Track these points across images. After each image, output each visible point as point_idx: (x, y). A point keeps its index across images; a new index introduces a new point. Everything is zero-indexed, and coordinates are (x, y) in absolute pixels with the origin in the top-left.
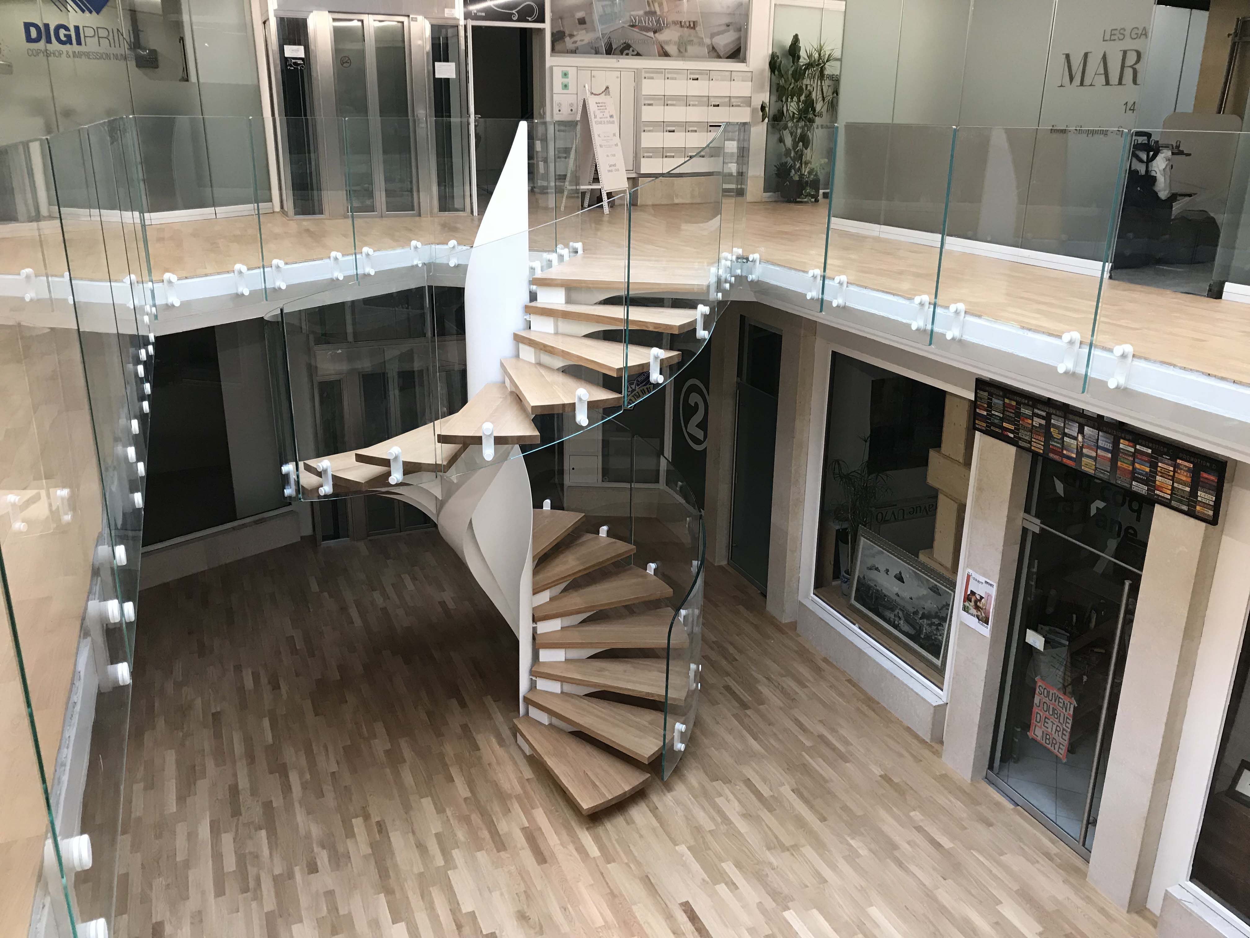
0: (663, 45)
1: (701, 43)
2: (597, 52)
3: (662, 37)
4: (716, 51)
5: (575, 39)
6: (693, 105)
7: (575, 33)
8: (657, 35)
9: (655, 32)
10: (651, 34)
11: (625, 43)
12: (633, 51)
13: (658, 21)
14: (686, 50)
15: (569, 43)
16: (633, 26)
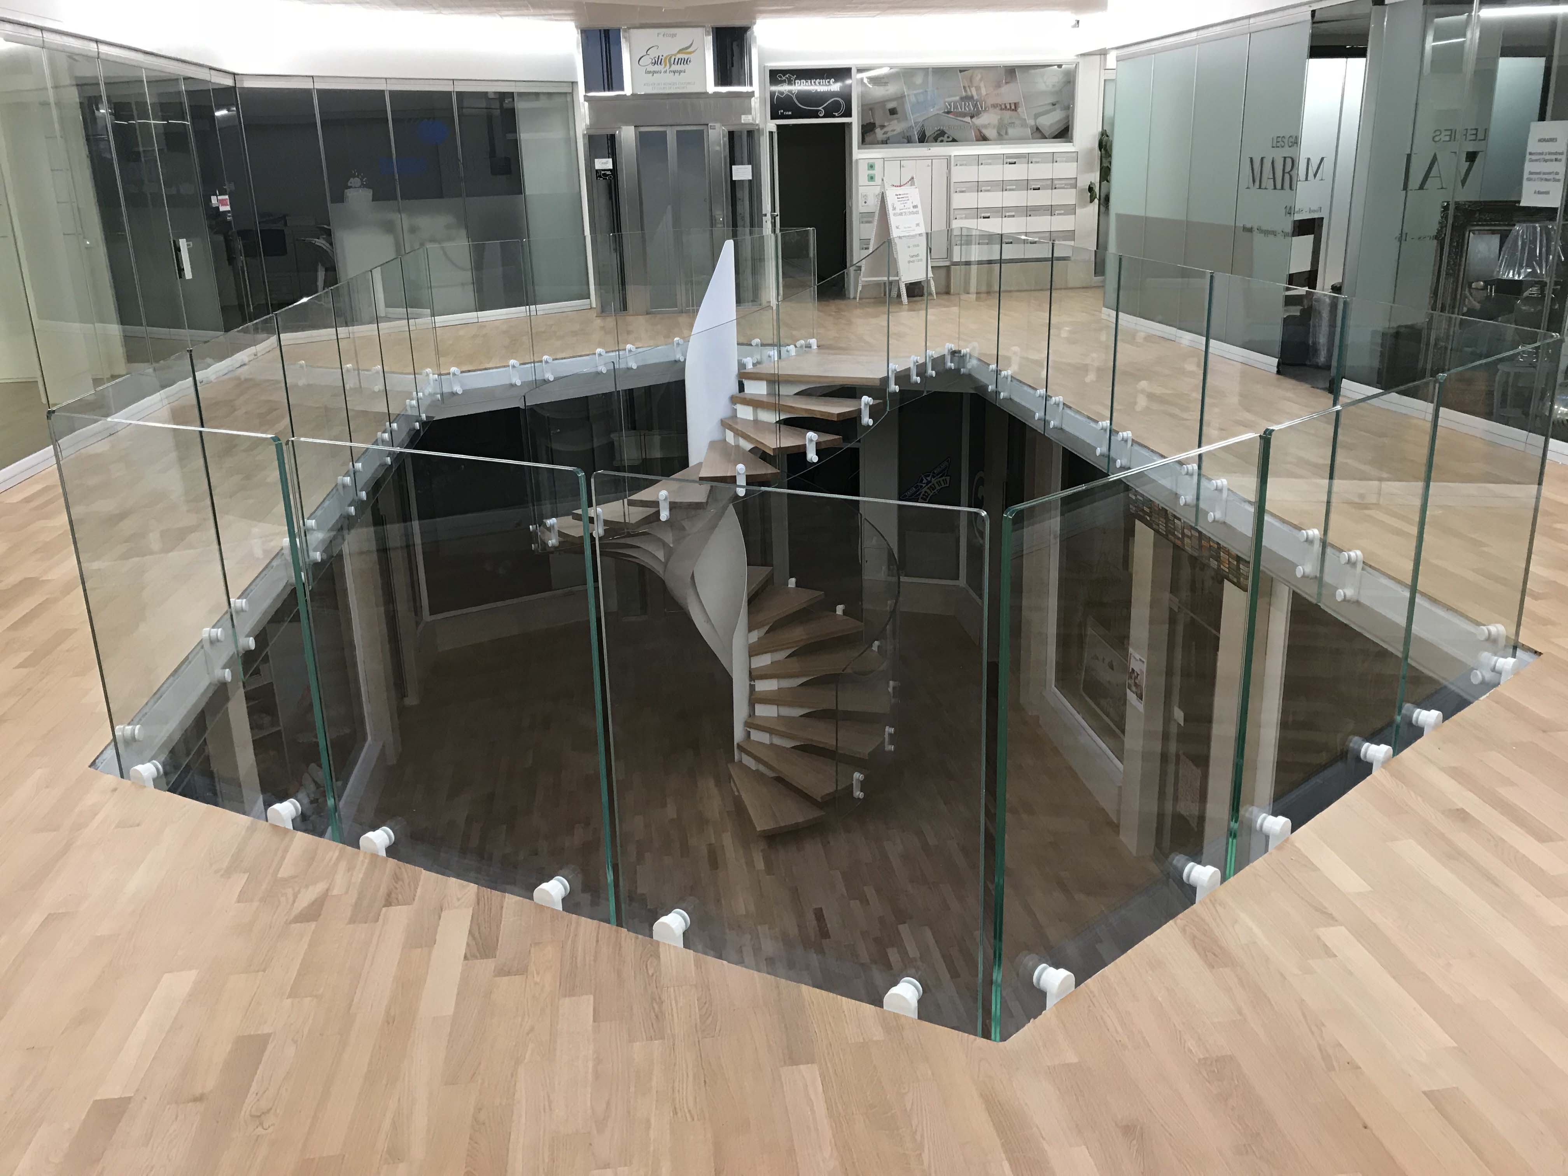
0: (980, 128)
1: (1024, 124)
2: (910, 141)
3: (978, 121)
4: (1040, 131)
5: (885, 129)
6: (1010, 190)
7: (886, 124)
8: (973, 119)
9: (972, 117)
10: (968, 119)
11: (939, 130)
12: (948, 137)
13: (975, 106)
14: (1006, 133)
15: (879, 133)
16: (948, 112)
